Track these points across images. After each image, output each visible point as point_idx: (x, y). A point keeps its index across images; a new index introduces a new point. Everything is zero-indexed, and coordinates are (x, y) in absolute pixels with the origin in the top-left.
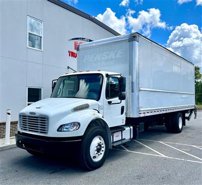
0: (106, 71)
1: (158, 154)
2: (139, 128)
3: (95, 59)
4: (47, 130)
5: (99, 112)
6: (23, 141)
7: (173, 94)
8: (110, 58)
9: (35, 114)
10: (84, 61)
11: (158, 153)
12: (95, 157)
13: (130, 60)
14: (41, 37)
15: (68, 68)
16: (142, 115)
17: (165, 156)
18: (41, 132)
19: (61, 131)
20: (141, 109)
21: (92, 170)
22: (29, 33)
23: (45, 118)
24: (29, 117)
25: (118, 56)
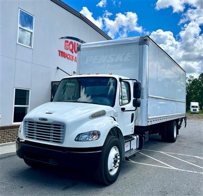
0: (119, 75)
1: (168, 166)
2: (144, 137)
3: (100, 61)
4: (63, 140)
5: (115, 120)
6: (25, 150)
7: (171, 102)
8: (116, 60)
9: (47, 120)
10: (86, 63)
11: (166, 164)
12: (111, 170)
13: (140, 64)
14: (32, 33)
15: (58, 68)
16: (149, 124)
17: (175, 168)
18: (54, 141)
19: (78, 140)
20: (149, 117)
21: (108, 185)
22: (20, 28)
23: (60, 125)
24: (38, 123)
25: (126, 59)
